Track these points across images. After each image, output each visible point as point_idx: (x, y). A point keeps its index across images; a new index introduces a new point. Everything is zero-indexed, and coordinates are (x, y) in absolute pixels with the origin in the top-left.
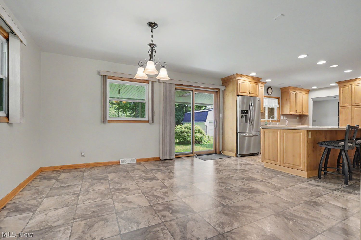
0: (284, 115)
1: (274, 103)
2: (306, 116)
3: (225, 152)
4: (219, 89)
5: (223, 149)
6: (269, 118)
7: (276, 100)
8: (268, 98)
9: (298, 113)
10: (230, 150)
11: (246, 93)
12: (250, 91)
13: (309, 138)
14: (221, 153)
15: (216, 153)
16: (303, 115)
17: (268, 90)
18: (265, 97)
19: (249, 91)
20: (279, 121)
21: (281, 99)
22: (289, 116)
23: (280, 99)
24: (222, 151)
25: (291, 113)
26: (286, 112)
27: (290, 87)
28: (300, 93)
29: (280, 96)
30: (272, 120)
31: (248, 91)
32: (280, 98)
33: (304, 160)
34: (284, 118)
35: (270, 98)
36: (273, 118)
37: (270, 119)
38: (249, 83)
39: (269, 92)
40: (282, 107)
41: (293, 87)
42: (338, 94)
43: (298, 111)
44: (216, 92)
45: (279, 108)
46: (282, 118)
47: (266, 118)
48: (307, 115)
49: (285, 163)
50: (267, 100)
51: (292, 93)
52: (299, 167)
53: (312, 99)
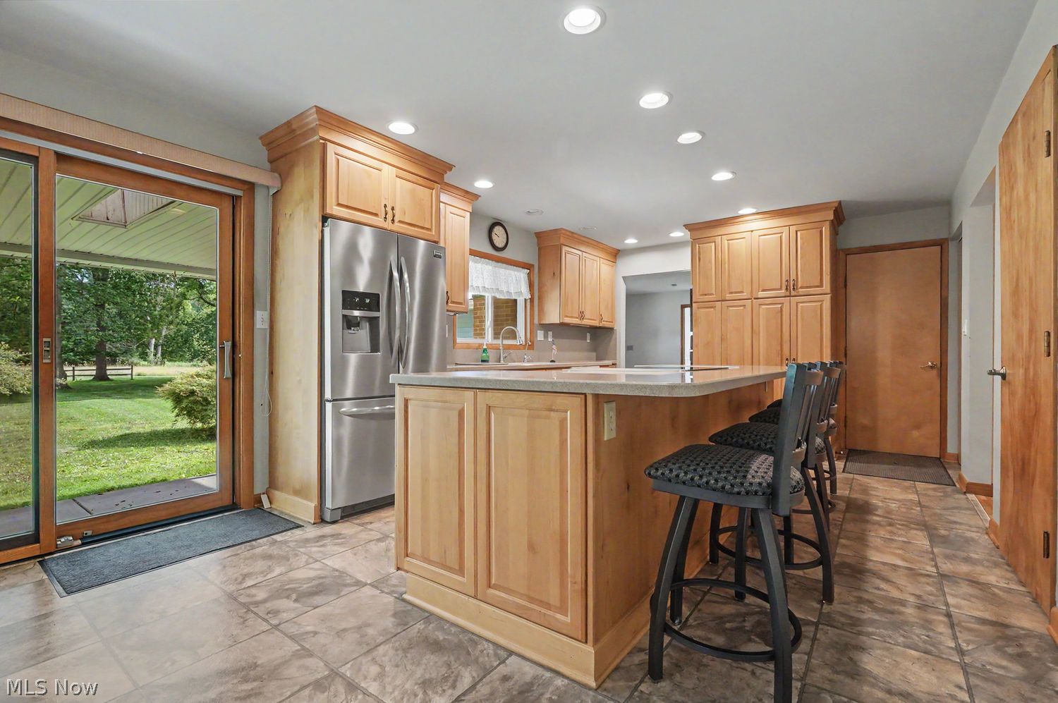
0: (547, 328)
1: (514, 284)
2: (609, 331)
3: (277, 494)
4: (250, 187)
5: (272, 484)
6: (496, 335)
7: (522, 275)
8: (494, 263)
9: (586, 322)
10: (298, 486)
11: (376, 215)
12: (397, 212)
13: (605, 439)
14: (260, 501)
15: (233, 506)
16: (600, 328)
17: (493, 234)
18: (473, 253)
19: (389, 209)
20: (531, 347)
21: (539, 268)
22: (562, 330)
23: (533, 270)
24: (267, 493)
25: (567, 320)
26: (553, 317)
27: (563, 231)
28: (593, 257)
29: (532, 258)
30: (507, 342)
31: (385, 206)
32: (533, 265)
33: (580, 578)
34: (546, 336)
35: (500, 264)
36: (513, 335)
37: (499, 338)
38: (388, 172)
39: (495, 242)
40: (540, 298)
41: (573, 233)
42: (688, 268)
43: (587, 315)
44: (234, 199)
45: (532, 300)
46: (540, 335)
47: (486, 338)
48: (612, 329)
49: (496, 587)
50: (490, 268)
51: (571, 257)
52: (559, 616)
53: (624, 278)
